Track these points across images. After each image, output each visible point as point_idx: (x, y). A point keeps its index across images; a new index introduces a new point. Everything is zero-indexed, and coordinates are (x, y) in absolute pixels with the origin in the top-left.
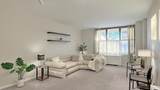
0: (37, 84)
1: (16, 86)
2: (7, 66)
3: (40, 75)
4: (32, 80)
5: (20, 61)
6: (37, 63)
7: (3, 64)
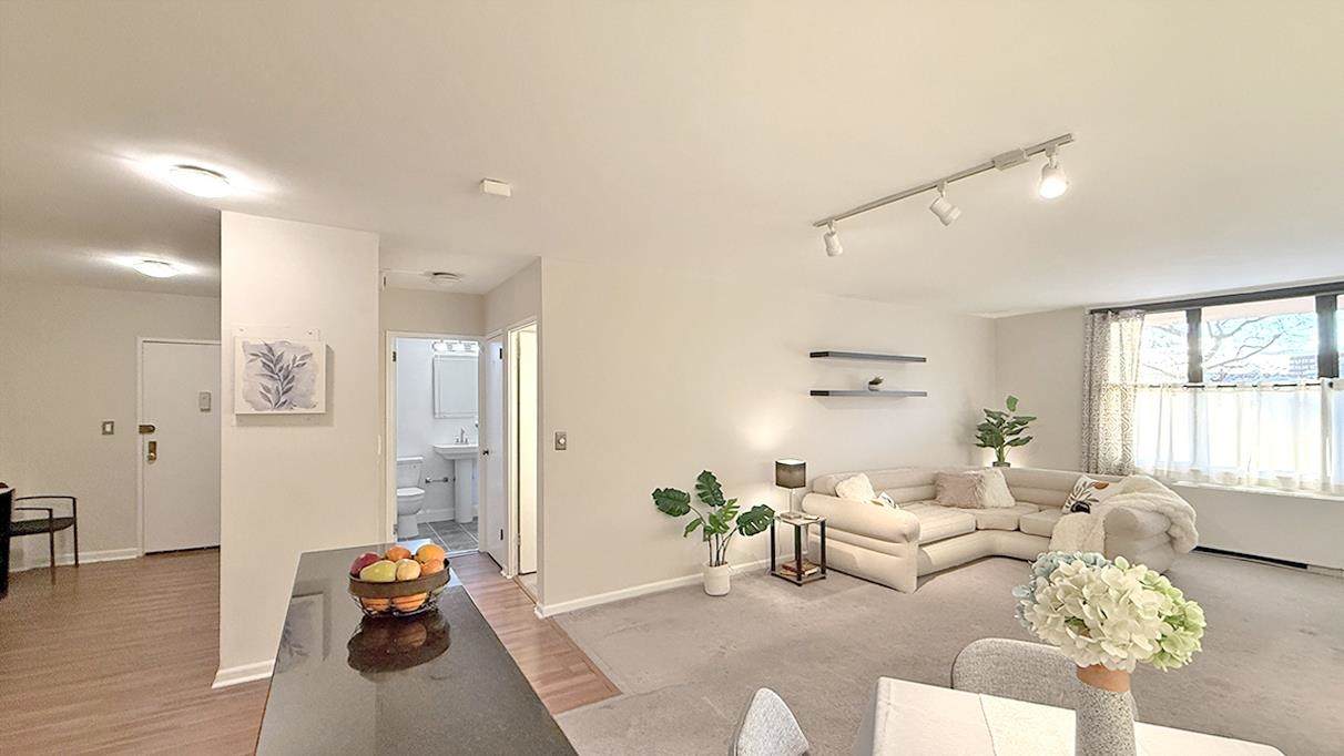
0: (781, 598)
1: (701, 588)
2: (669, 502)
3: (786, 556)
4: (756, 574)
5: (709, 487)
6: (776, 499)
7: (657, 494)
